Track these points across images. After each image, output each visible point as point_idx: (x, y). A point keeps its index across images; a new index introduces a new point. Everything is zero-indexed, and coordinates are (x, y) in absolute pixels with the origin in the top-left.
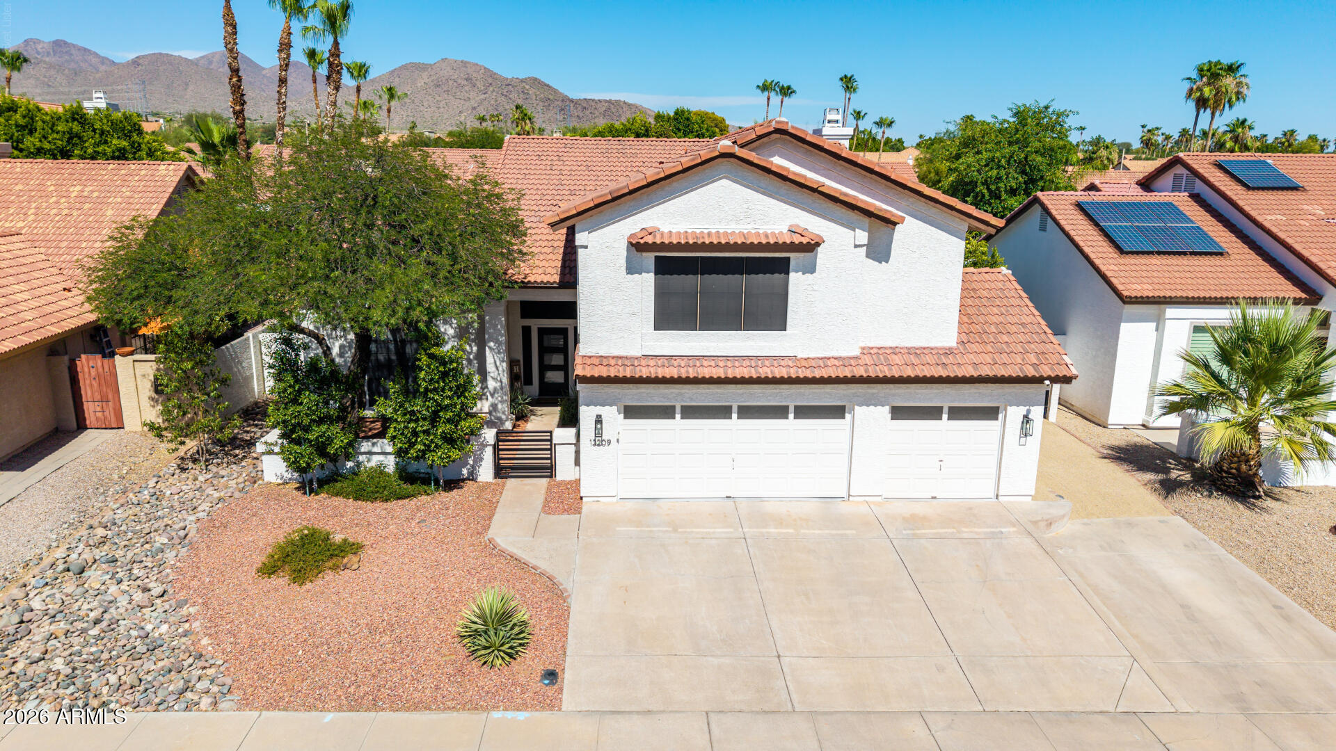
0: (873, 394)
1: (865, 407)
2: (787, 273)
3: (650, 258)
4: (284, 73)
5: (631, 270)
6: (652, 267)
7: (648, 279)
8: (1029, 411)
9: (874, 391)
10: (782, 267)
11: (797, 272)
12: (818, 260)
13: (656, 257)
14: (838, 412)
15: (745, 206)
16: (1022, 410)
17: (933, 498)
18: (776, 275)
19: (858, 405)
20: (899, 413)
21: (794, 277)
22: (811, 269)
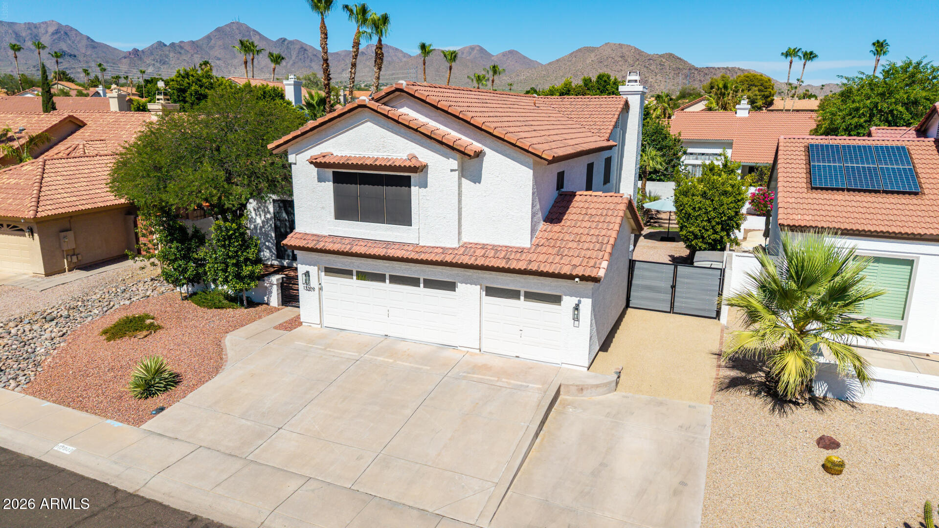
0: (469, 276)
1: (464, 284)
2: (410, 186)
3: (329, 172)
4: (354, 60)
5: (320, 180)
6: (331, 178)
7: (329, 186)
8: (580, 302)
9: (468, 274)
10: (406, 182)
11: (415, 186)
12: (428, 179)
13: (333, 172)
14: (450, 286)
15: (382, 140)
16: (574, 300)
17: (517, 357)
18: (404, 188)
19: (462, 283)
20: (491, 291)
21: (414, 190)
22: (424, 185)
